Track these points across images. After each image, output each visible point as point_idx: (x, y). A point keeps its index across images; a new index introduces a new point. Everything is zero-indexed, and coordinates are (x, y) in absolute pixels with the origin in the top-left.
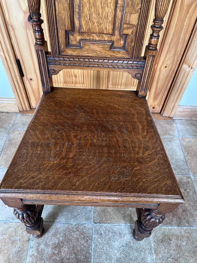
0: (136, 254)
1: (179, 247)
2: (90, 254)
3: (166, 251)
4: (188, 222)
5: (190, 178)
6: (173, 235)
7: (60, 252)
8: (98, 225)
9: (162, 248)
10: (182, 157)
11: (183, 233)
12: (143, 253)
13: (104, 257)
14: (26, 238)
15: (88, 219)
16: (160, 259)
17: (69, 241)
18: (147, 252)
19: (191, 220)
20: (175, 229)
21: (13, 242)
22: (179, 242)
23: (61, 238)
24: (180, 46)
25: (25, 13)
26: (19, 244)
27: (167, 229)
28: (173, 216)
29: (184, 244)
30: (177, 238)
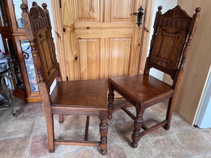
0: (147, 150)
1: (164, 144)
2: (125, 154)
3: (160, 146)
4: (164, 134)
5: (158, 118)
6: (160, 140)
8: (124, 143)
9: (157, 145)
10: (152, 111)
11: (164, 138)
12: (149, 149)
13: (132, 154)
15: (118, 142)
16: (158, 149)
17: (113, 151)
19: (165, 133)
20: (160, 137)
22: (164, 142)
24: (136, 63)
25: (74, 56)
27: (156, 138)
28: (157, 133)
29: (166, 142)
30: (162, 140)
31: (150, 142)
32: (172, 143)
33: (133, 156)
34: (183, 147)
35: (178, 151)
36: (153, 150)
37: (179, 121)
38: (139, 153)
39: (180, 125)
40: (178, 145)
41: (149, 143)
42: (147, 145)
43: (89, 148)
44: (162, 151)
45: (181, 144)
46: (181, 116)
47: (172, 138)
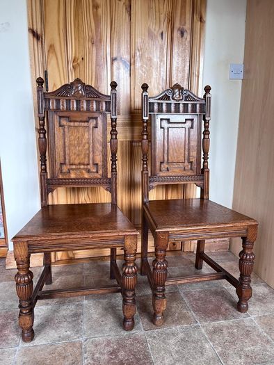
0: (193, 345)
1: (232, 334)
2: (148, 352)
3: (221, 338)
4: (233, 316)
6: (223, 326)
7: (117, 356)
8: (150, 332)
9: (216, 337)
11: (231, 324)
12: (199, 344)
14: (77, 353)
16: (217, 344)
17: (124, 347)
18: (203, 341)
20: (223, 322)
21: (64, 358)
22: (231, 331)
23: (115, 347)
26: (71, 358)
27: (216, 323)
28: (218, 314)
29: (235, 331)
30: (227, 328)
31: (203, 330)
32: (248, 334)
33: (163, 358)
34: (268, 341)
35: (257, 348)
36: (207, 346)
37: (264, 294)
38: (177, 352)
39: (265, 301)
40: (258, 336)
41: (200, 333)
42: (196, 335)
43: (78, 340)
44: (225, 347)
45: (265, 334)
46: (267, 285)
47: (248, 324)
